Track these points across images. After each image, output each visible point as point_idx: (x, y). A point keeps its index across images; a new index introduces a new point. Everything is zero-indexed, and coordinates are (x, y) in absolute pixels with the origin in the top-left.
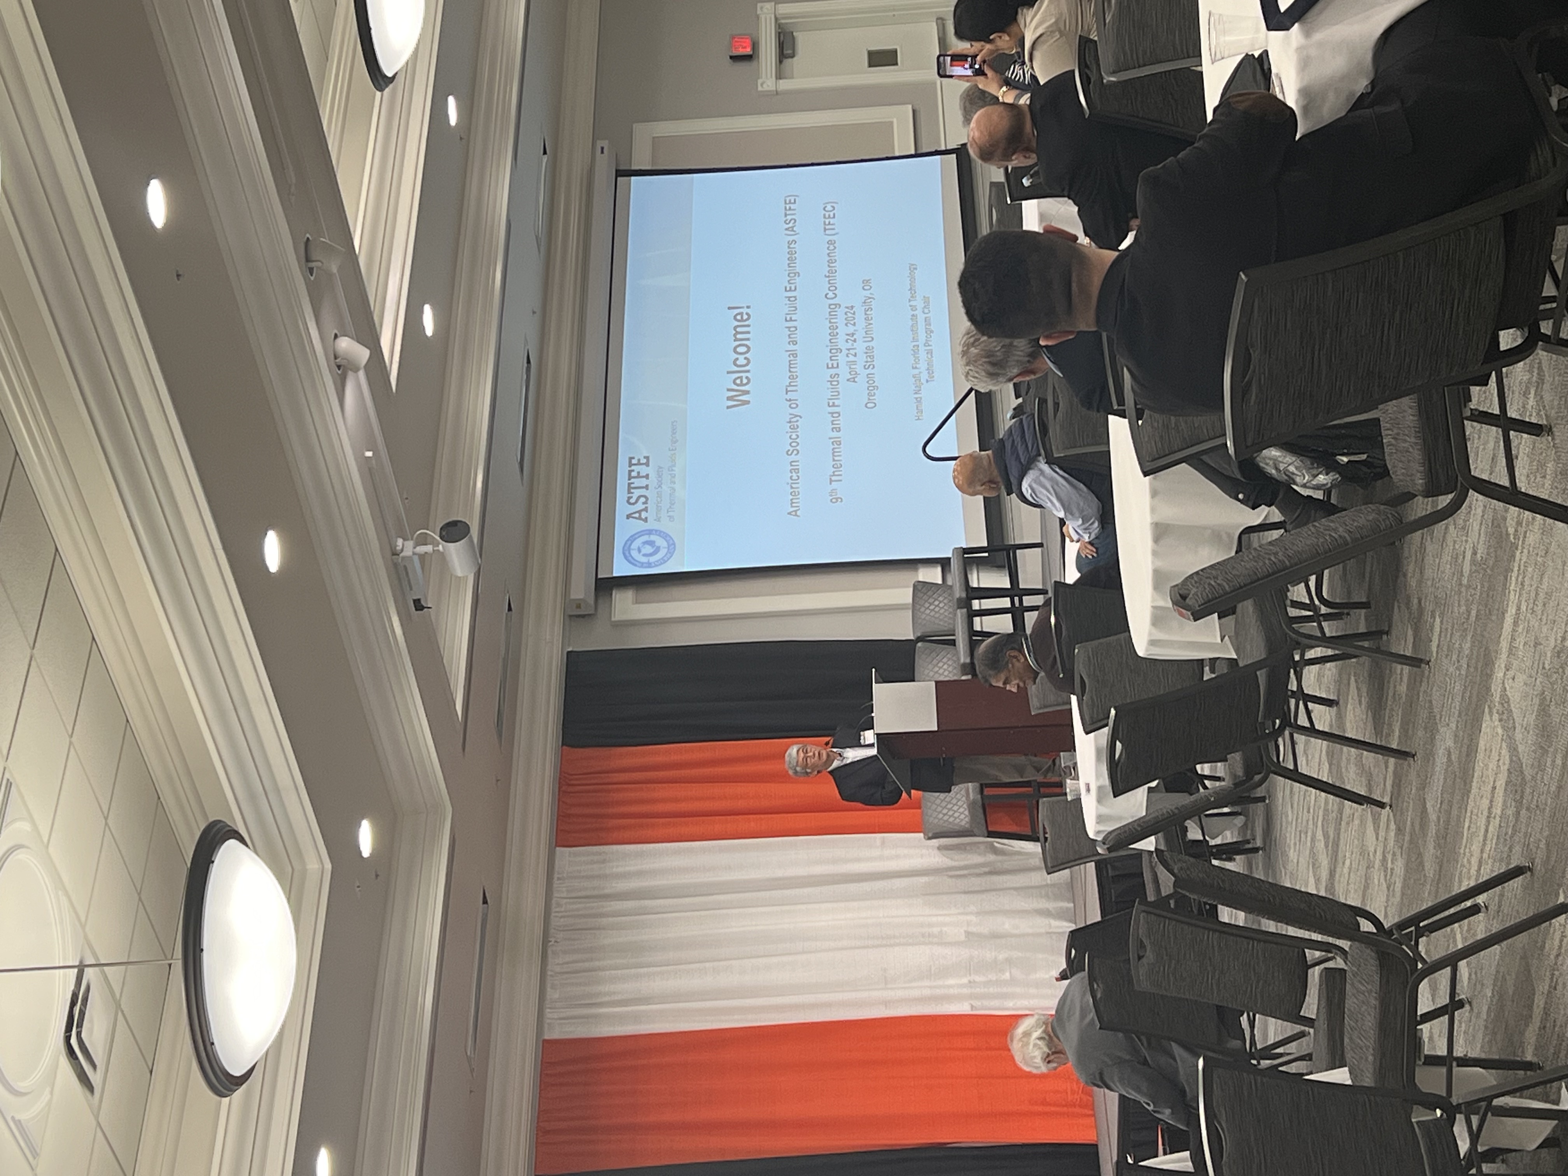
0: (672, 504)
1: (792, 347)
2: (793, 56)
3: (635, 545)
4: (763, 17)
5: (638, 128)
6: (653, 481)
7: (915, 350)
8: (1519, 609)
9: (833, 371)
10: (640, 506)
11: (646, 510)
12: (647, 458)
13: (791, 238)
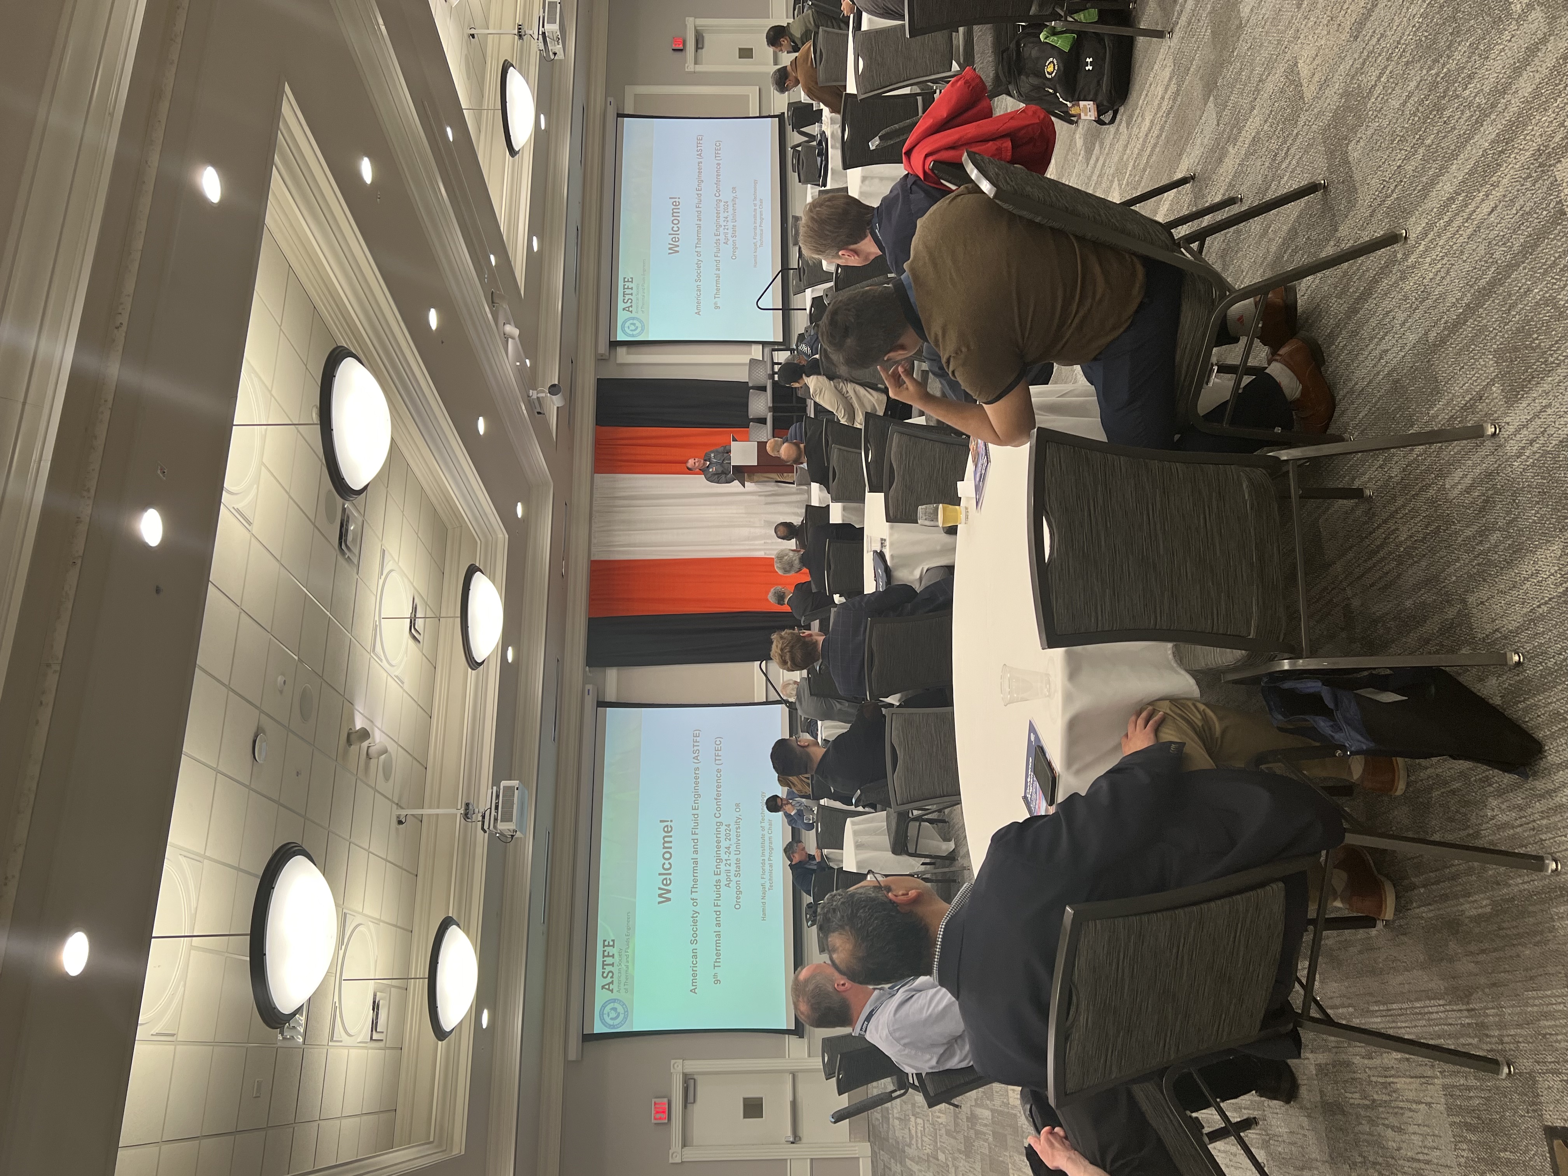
0: (643, 304)
1: (699, 222)
2: (702, 48)
3: (627, 324)
4: (688, 26)
5: (628, 88)
6: (634, 291)
7: (755, 228)
9: (718, 237)
10: (628, 304)
11: (631, 306)
12: (632, 278)
13: (700, 160)
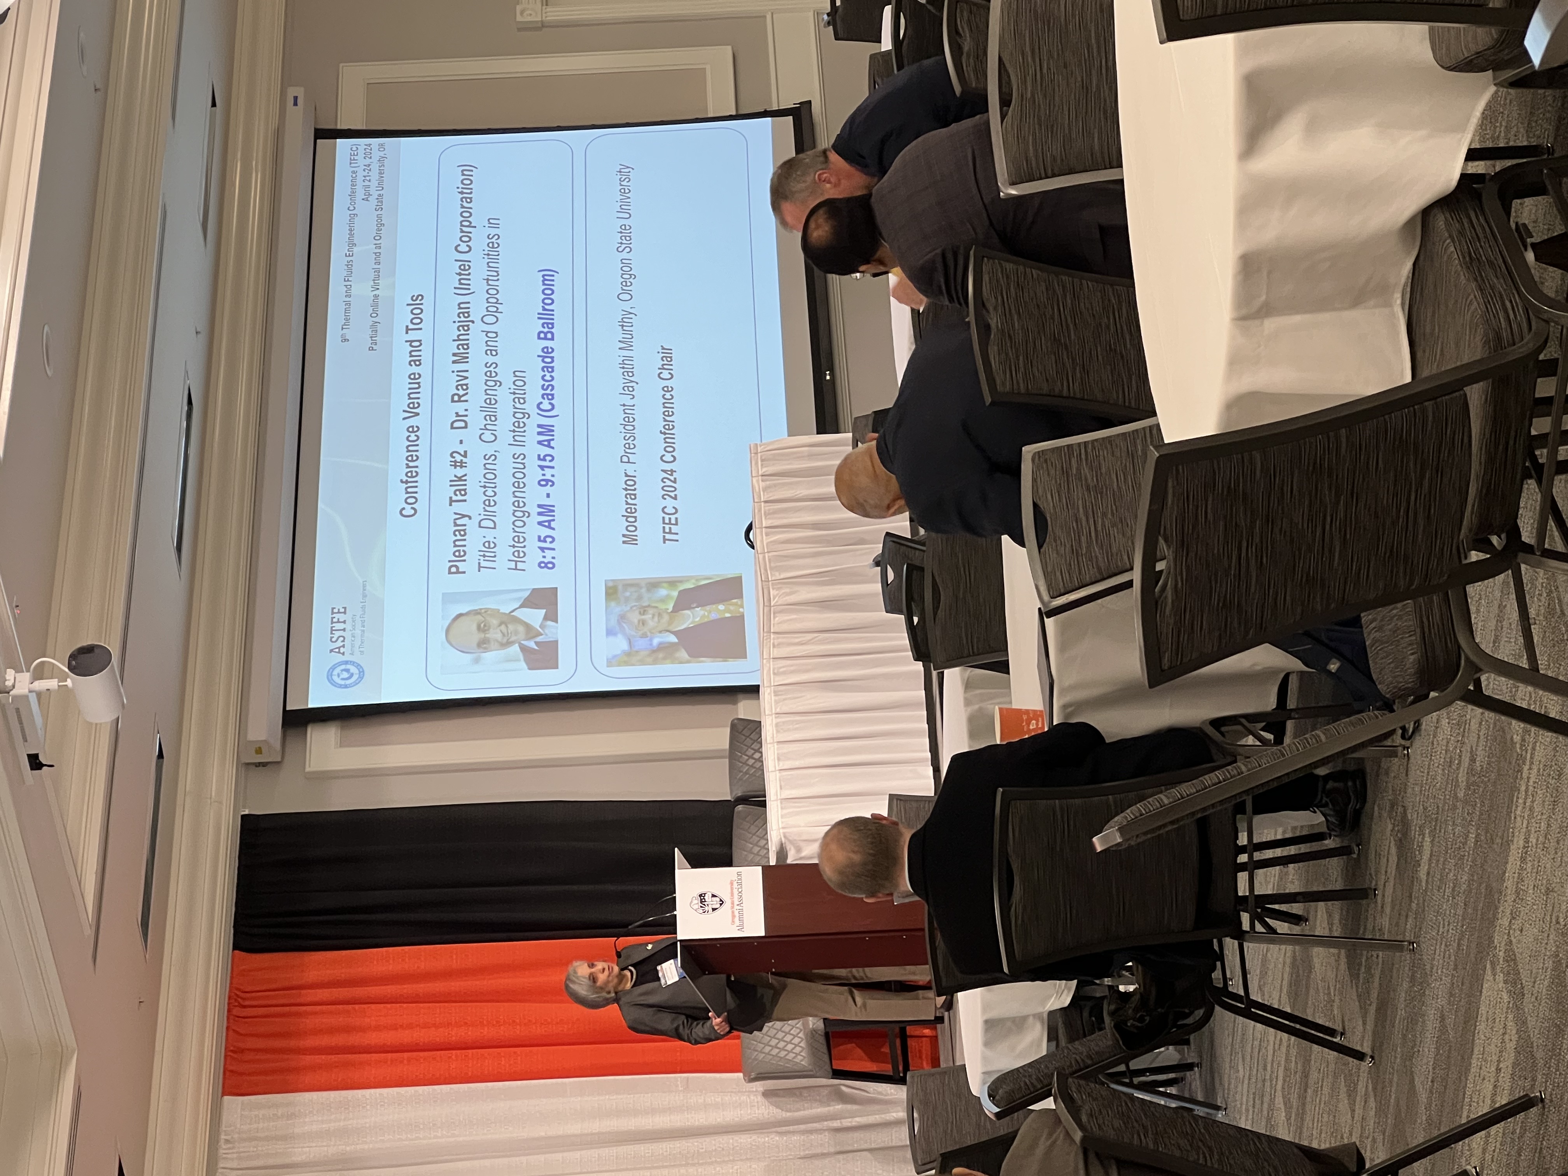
5: (346, 69)
8: (1527, 841)
